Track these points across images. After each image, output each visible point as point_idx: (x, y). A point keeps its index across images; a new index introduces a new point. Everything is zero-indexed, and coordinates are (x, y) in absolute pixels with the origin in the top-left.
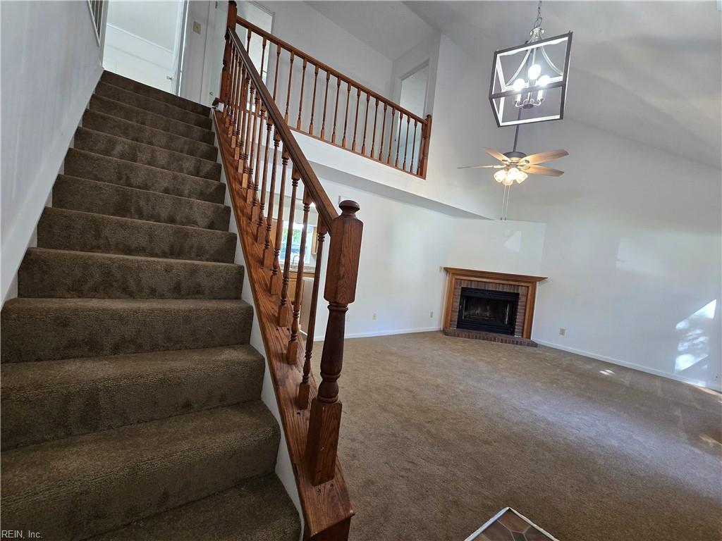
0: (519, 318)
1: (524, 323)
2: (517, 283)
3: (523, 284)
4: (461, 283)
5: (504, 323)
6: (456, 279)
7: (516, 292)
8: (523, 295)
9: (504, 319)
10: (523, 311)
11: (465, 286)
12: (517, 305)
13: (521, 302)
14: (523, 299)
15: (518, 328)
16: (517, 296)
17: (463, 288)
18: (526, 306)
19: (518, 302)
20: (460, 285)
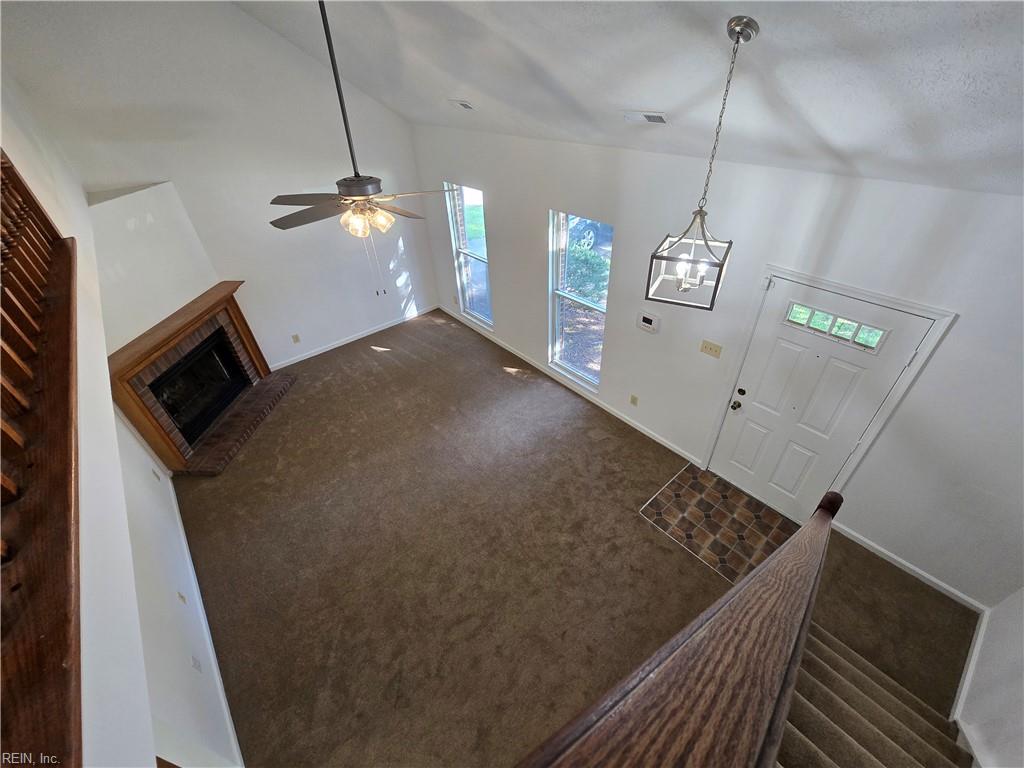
0: (243, 358)
1: (252, 360)
2: (211, 314)
3: (217, 310)
5: (223, 379)
7: (217, 328)
10: (242, 346)
11: (151, 380)
12: (230, 343)
13: (232, 336)
14: (230, 330)
15: (251, 373)
16: (220, 333)
17: (152, 386)
18: (239, 336)
19: (228, 338)
20: (142, 383)
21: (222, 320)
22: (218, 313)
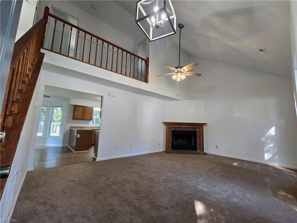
0: (198, 142)
1: (200, 144)
2: (195, 127)
3: (197, 127)
4: (171, 129)
5: (192, 145)
6: (169, 127)
7: (195, 131)
8: (198, 132)
9: (192, 143)
10: (199, 139)
11: (173, 130)
13: (198, 135)
15: (198, 147)
18: (200, 137)
21: (197, 130)
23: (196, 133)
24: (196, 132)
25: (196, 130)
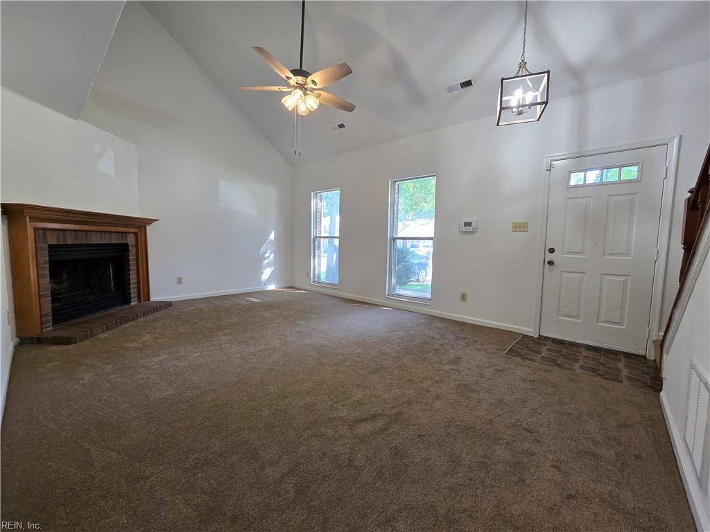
0: (133, 278)
1: (138, 283)
2: (124, 229)
3: (130, 230)
5: (108, 291)
7: (124, 242)
8: (132, 246)
9: (108, 285)
10: (135, 268)
11: (54, 243)
12: (129, 260)
13: (132, 255)
14: (132, 251)
15: (133, 292)
16: (125, 247)
17: (51, 247)
18: (137, 260)
19: (128, 255)
20: (45, 240)
21: (130, 240)
22: (130, 233)
23: (128, 251)
24: (127, 245)
25: (126, 240)
